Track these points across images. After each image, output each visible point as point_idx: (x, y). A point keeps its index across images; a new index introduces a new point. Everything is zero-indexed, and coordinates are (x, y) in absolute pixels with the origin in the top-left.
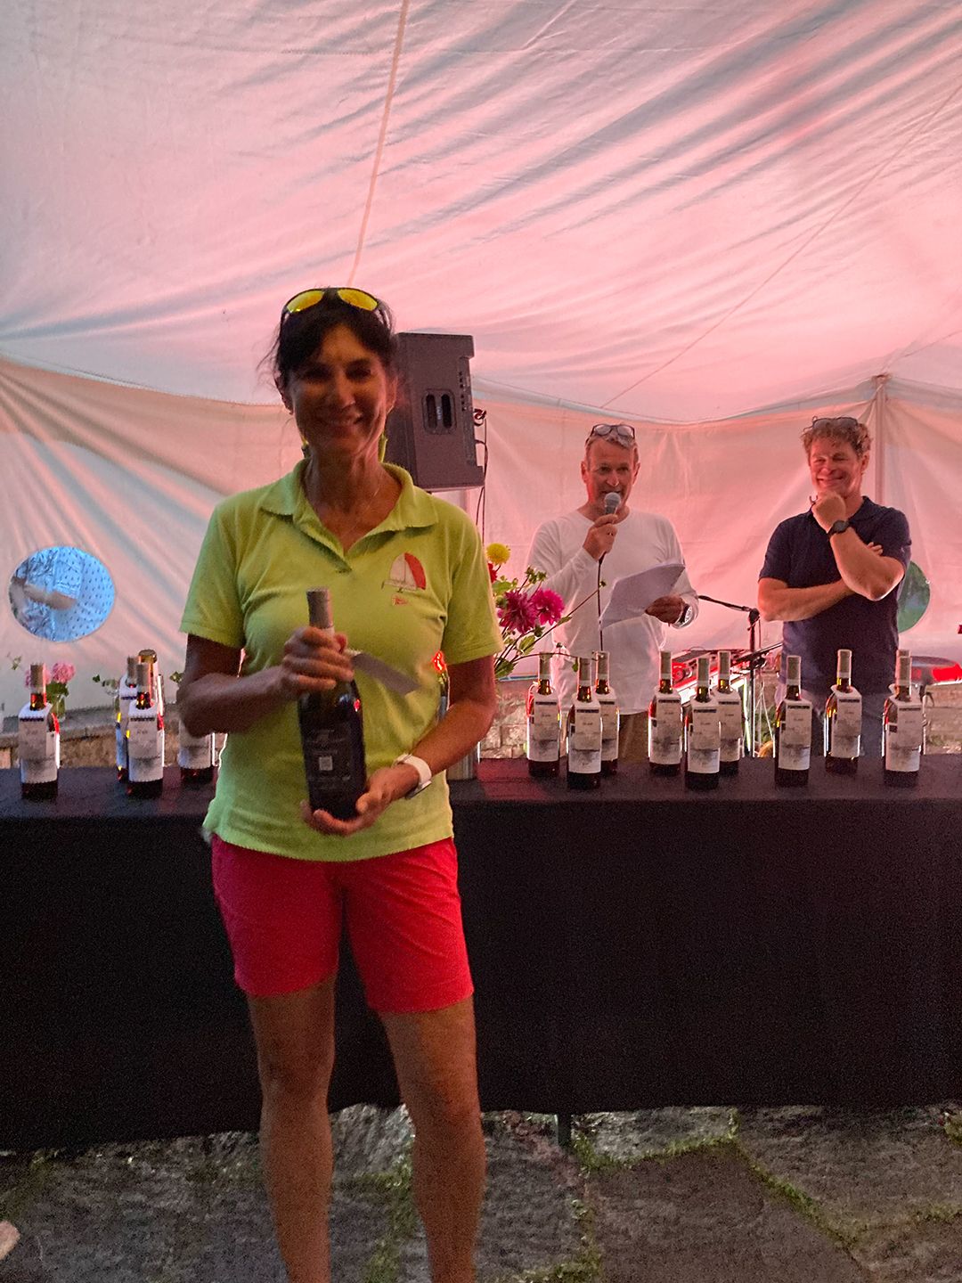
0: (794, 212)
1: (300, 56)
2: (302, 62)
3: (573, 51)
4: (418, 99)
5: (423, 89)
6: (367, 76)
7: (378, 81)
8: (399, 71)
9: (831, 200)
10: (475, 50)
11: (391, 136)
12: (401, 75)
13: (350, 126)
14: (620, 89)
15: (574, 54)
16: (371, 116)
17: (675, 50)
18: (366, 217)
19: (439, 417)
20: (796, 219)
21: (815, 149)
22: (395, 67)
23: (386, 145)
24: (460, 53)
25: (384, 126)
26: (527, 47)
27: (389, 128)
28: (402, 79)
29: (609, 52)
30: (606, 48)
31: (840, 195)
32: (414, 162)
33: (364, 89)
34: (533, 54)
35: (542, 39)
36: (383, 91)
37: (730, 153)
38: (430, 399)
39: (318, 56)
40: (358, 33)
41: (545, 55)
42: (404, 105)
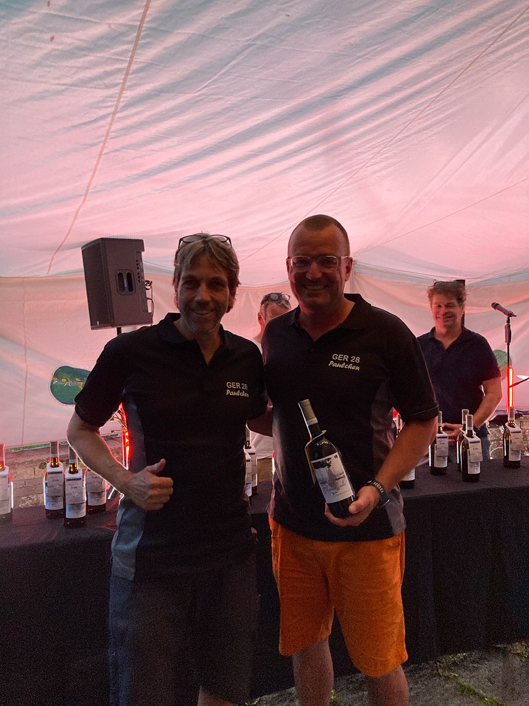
0: (321, 183)
1: (63, 87)
2: (63, 91)
3: (221, 97)
4: (131, 115)
5: (134, 110)
6: (103, 101)
7: (110, 104)
8: (122, 99)
9: (342, 177)
10: (167, 92)
11: (114, 134)
12: (123, 102)
13: (89, 127)
14: (243, 117)
15: (222, 98)
16: (103, 122)
17: (273, 100)
18: (92, 177)
19: (126, 286)
20: (323, 186)
21: (336, 153)
22: (120, 98)
23: (110, 139)
24: (158, 93)
25: (110, 128)
26: (195, 93)
27: (112, 130)
28: (123, 104)
29: (240, 98)
30: (237, 96)
31: (346, 174)
32: (126, 148)
33: (100, 108)
34: (198, 96)
35: (205, 89)
36: (111, 110)
37: (295, 152)
38: (120, 275)
39: (75, 88)
40: (100, 77)
41: (205, 98)
42: (123, 118)
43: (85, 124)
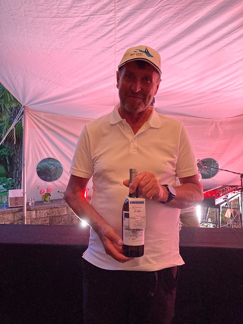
1: (87, 17)
2: (87, 19)
4: (125, 27)
5: (125, 24)
6: (108, 22)
7: (112, 22)
8: (117, 19)
10: (139, 9)
13: (105, 38)
14: (188, 17)
15: (171, 7)
16: (111, 34)
17: (204, 2)
23: (117, 43)
24: (135, 11)
26: (156, 6)
27: (117, 37)
28: (118, 21)
29: (183, 5)
30: (181, 4)
33: (108, 26)
34: (157, 9)
35: (160, 3)
36: (113, 26)
39: (92, 17)
40: (102, 8)
41: (162, 8)
42: (120, 29)
43: (102, 36)
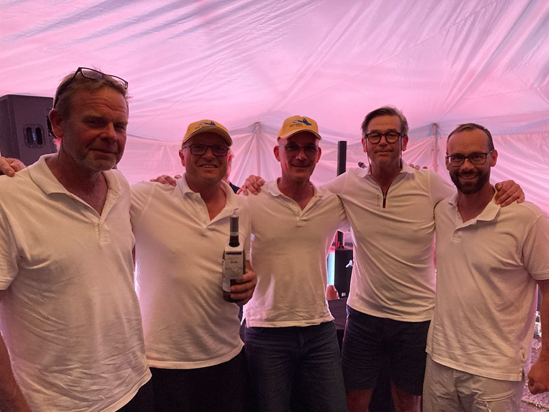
0: (208, 53)
9: (225, 49)
19: (34, 139)
20: (210, 56)
21: (214, 26)
31: (229, 47)
38: (29, 129)
